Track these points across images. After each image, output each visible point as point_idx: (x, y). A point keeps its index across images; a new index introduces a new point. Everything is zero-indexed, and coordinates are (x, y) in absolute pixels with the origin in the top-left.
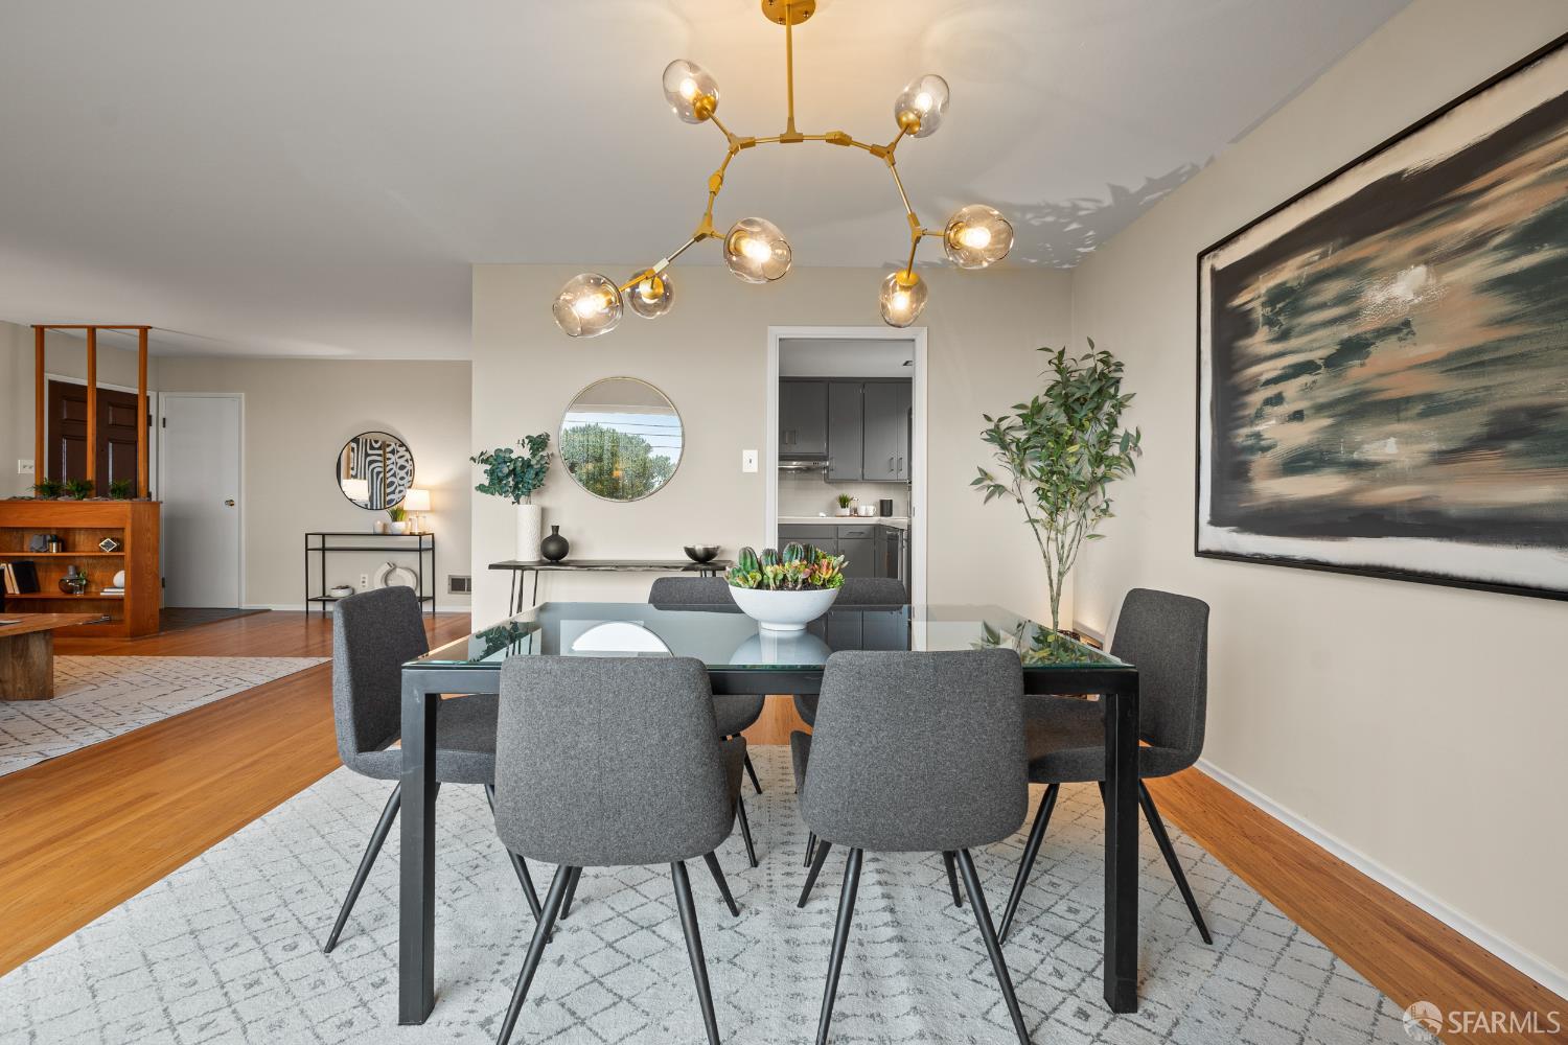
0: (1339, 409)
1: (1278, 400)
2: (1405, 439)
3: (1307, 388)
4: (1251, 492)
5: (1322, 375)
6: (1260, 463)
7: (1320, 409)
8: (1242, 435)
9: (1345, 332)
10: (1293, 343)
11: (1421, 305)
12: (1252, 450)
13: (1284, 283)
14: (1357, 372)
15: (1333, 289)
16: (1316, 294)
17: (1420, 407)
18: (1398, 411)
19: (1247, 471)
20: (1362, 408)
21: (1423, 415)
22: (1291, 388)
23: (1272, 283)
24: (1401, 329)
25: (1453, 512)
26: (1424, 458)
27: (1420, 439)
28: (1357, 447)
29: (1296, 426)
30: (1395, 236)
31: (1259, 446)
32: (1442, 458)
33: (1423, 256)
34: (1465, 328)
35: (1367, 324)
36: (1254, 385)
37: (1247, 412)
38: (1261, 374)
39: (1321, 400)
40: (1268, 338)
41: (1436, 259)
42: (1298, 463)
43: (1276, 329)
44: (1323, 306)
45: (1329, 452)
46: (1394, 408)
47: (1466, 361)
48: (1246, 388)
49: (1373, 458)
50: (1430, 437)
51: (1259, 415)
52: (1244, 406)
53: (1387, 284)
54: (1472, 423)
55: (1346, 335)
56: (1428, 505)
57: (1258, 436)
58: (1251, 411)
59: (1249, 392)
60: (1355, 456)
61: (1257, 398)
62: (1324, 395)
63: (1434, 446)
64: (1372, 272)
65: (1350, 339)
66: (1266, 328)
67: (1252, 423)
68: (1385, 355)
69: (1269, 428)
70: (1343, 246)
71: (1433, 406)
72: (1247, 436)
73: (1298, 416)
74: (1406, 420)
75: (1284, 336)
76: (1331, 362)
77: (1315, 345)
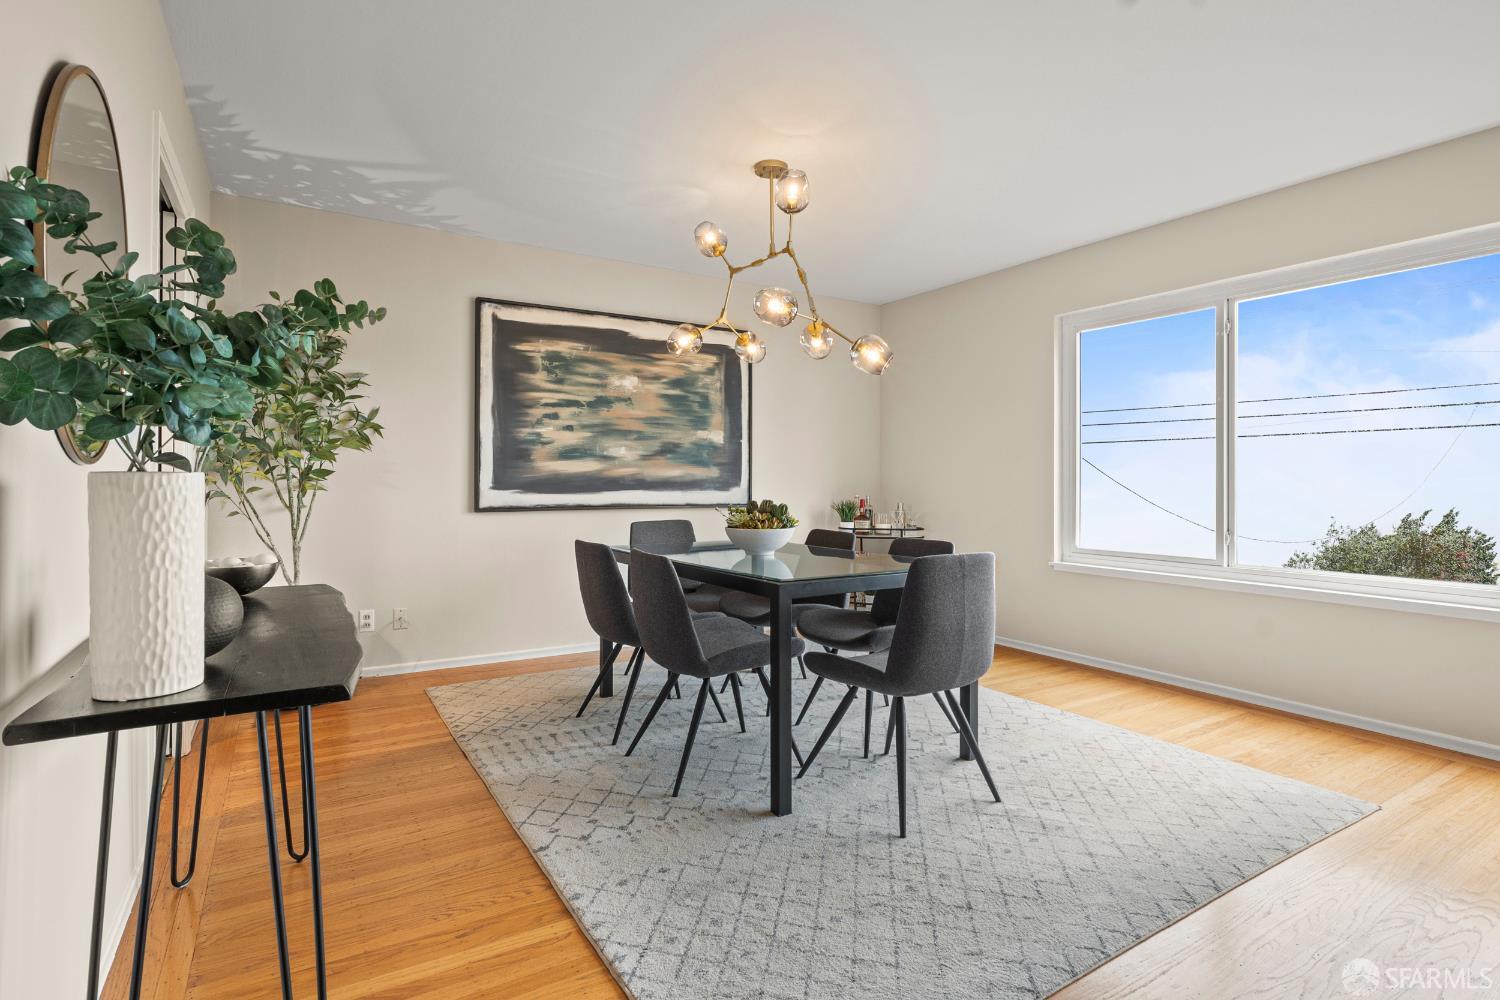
0: (596, 429)
1: (555, 416)
2: (629, 448)
3: (574, 415)
4: (533, 468)
5: (585, 410)
6: (538, 451)
7: (584, 427)
8: (524, 433)
9: (599, 393)
10: (565, 388)
11: (636, 394)
12: (533, 442)
13: (560, 353)
14: (604, 414)
15: (592, 369)
16: (580, 367)
17: (635, 436)
18: (626, 436)
19: (529, 455)
20: (607, 430)
21: (636, 439)
22: (564, 412)
23: (550, 348)
24: (628, 400)
25: (649, 479)
26: (637, 457)
27: (636, 449)
28: (606, 449)
29: (567, 434)
30: (624, 359)
31: (539, 440)
32: (645, 458)
33: (636, 372)
34: (654, 408)
35: (610, 393)
36: (534, 404)
37: (528, 419)
38: (541, 398)
39: (585, 423)
40: (546, 378)
41: (644, 378)
42: (568, 454)
43: (554, 376)
44: (586, 375)
45: (590, 450)
46: (624, 434)
47: (653, 422)
48: (528, 403)
49: (614, 455)
50: (640, 449)
51: (539, 422)
52: (527, 414)
53: (621, 378)
54: (655, 445)
55: (600, 394)
56: (640, 477)
57: (539, 435)
58: (534, 420)
59: (530, 407)
60: (605, 453)
61: (537, 412)
62: (586, 421)
63: (641, 453)
64: (613, 370)
65: (601, 397)
66: (545, 373)
67: (533, 427)
68: (619, 409)
69: (547, 431)
70: (598, 350)
71: (641, 437)
72: (529, 434)
73: (569, 428)
74: (631, 440)
75: (560, 381)
76: (590, 404)
77: (581, 394)
